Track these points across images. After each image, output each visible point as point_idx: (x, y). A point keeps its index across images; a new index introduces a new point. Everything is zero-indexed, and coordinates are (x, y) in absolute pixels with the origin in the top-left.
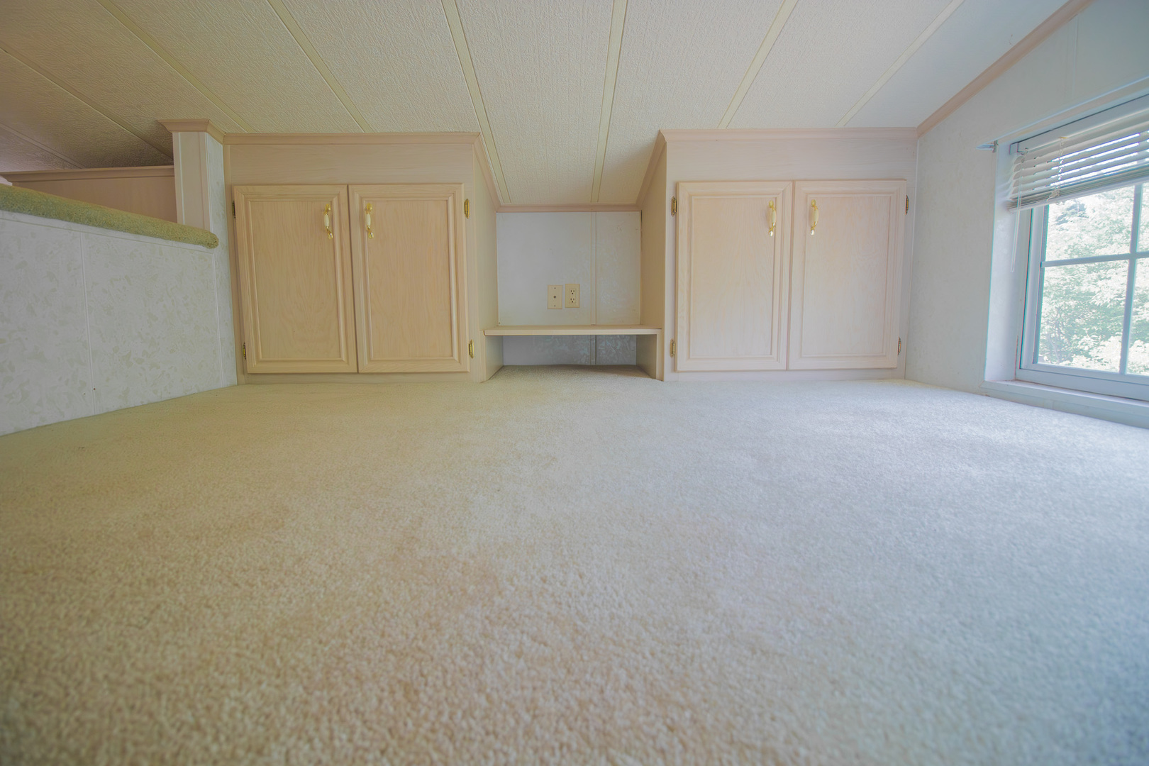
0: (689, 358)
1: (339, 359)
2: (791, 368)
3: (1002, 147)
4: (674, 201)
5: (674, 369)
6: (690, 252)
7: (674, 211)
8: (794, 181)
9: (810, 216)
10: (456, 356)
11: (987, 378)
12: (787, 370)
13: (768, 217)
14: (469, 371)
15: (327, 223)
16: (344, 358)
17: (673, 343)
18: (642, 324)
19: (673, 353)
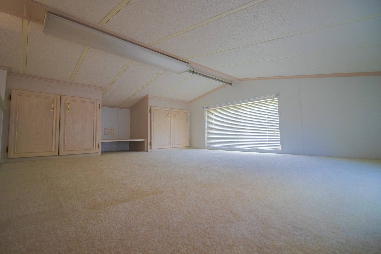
0: (154, 146)
1: (52, 151)
2: (173, 147)
3: (205, 108)
4: (150, 110)
5: (151, 148)
6: (154, 122)
7: (150, 112)
8: (172, 109)
9: (175, 116)
10: (94, 148)
11: (206, 146)
12: (172, 148)
13: (168, 115)
14: (98, 152)
15: (53, 106)
16: (53, 150)
17: (150, 143)
18: (131, 139)
19: (150, 145)
